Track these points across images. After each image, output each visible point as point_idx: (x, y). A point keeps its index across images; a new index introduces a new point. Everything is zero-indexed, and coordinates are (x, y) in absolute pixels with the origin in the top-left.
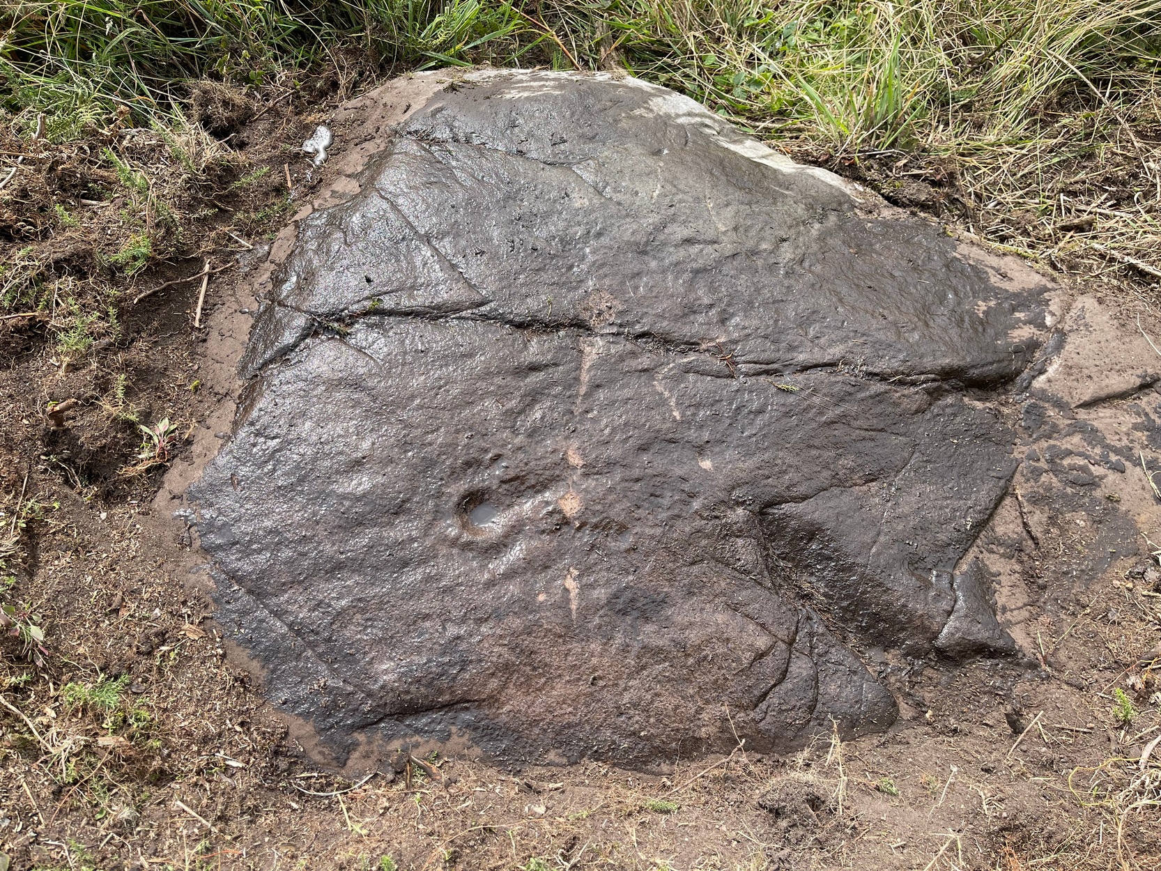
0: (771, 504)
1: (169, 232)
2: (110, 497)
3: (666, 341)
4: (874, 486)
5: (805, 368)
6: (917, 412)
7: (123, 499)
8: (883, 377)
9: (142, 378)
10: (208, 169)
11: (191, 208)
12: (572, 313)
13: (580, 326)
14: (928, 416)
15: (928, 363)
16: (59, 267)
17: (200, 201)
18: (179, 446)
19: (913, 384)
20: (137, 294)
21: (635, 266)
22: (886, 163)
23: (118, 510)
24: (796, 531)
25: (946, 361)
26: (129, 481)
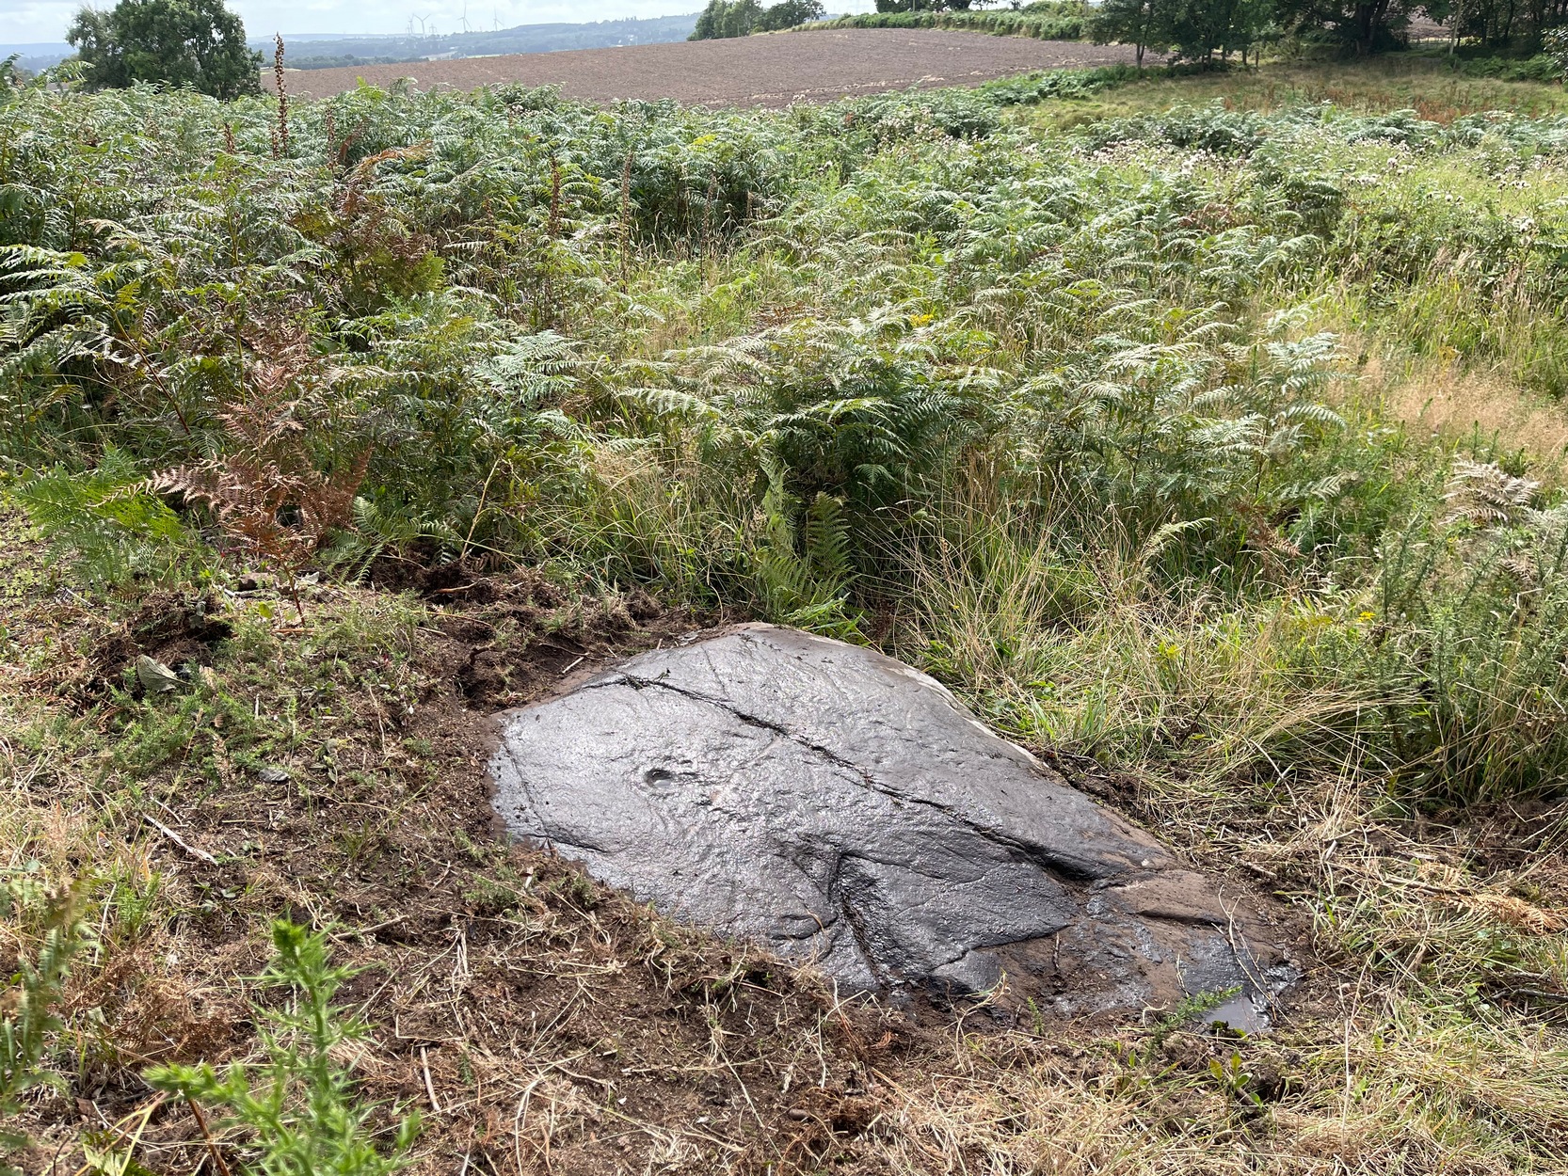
0: (852, 854)
1: (576, 627)
2: (471, 706)
3: (830, 756)
4: (936, 881)
5: (920, 802)
6: (996, 858)
7: (478, 709)
8: (977, 828)
9: (520, 674)
10: (615, 616)
11: (595, 627)
12: (778, 722)
13: (779, 730)
14: (1005, 865)
15: (1018, 833)
16: (514, 614)
17: (601, 628)
18: (519, 703)
19: (1000, 842)
20: (542, 642)
21: (834, 720)
22: (1082, 765)
23: (472, 712)
24: (863, 875)
25: (1033, 837)
26: (486, 703)
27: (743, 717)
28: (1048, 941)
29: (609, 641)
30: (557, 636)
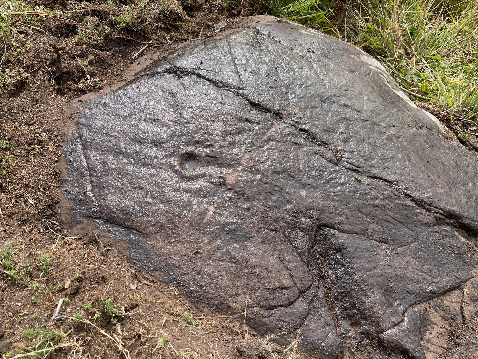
0: (326, 226)
1: (142, 22)
2: (60, 92)
3: (312, 137)
4: (384, 246)
5: (375, 177)
6: (425, 224)
7: (63, 94)
8: (414, 200)
11: (157, 21)
12: (277, 108)
13: (278, 115)
14: (431, 229)
15: (442, 204)
16: (95, 13)
17: (162, 21)
18: (96, 88)
19: (430, 210)
21: (316, 104)
22: (466, 126)
23: (59, 97)
24: (333, 244)
25: (453, 208)
26: (70, 90)
27: (252, 104)
28: (457, 292)
29: (167, 30)
30: (128, 30)
